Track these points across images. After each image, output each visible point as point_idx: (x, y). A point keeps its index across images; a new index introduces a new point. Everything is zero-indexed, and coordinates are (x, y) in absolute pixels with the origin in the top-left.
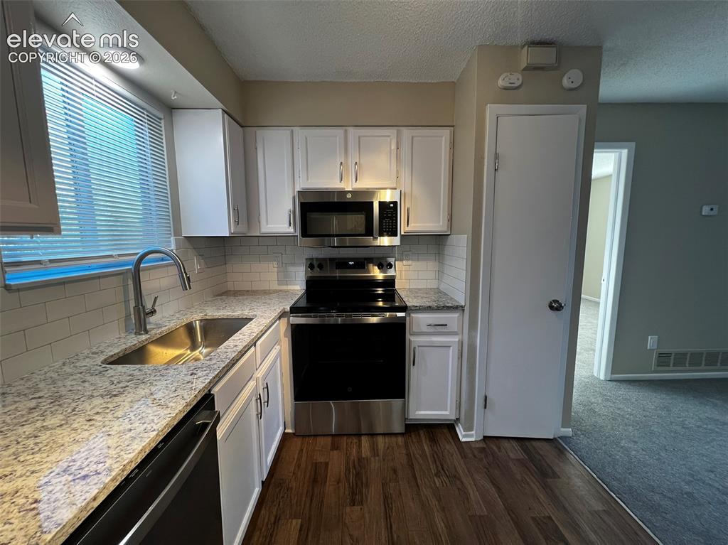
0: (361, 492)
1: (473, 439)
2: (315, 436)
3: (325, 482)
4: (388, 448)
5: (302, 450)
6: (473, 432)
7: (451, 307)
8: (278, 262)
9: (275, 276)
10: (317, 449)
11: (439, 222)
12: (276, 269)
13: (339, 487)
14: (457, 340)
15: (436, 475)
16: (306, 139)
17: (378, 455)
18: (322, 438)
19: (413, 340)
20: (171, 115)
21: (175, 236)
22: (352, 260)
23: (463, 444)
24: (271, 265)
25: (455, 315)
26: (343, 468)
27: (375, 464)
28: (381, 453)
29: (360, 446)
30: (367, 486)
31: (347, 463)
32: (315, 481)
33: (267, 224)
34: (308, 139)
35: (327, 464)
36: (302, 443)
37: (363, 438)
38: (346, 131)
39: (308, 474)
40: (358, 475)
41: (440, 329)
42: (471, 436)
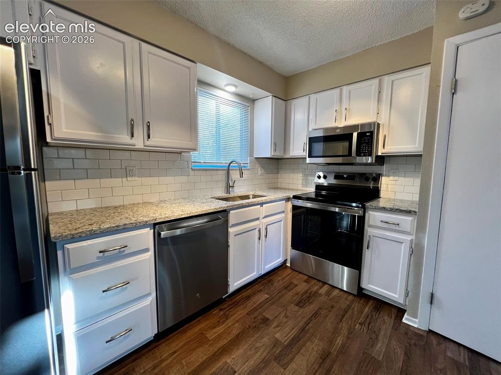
0: (304, 304)
1: (416, 326)
2: (300, 273)
3: (290, 291)
4: (339, 297)
5: (289, 275)
6: (417, 320)
7: (405, 211)
8: (303, 174)
9: (301, 182)
10: (297, 277)
11: (415, 144)
12: (301, 178)
13: (295, 296)
14: (410, 239)
15: (359, 323)
16: (317, 100)
17: (328, 296)
18: (303, 275)
19: (369, 231)
20: (254, 103)
21: (250, 157)
22: (345, 173)
23: (402, 325)
24: (299, 175)
25: (409, 219)
26: (303, 291)
27: (323, 299)
28: (331, 296)
29: (321, 288)
30: (310, 303)
31: (308, 290)
32: (286, 288)
33: (293, 151)
34: (318, 100)
35: (297, 285)
36: (291, 272)
37: (326, 285)
38: (341, 89)
39: (284, 284)
40: (309, 297)
41: (393, 227)
42: (415, 323)
